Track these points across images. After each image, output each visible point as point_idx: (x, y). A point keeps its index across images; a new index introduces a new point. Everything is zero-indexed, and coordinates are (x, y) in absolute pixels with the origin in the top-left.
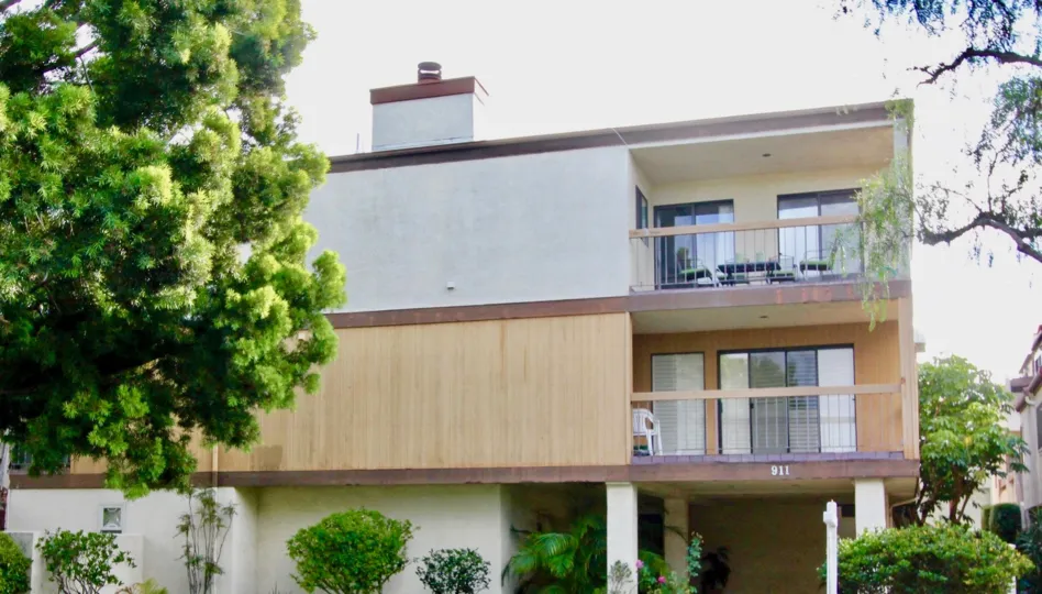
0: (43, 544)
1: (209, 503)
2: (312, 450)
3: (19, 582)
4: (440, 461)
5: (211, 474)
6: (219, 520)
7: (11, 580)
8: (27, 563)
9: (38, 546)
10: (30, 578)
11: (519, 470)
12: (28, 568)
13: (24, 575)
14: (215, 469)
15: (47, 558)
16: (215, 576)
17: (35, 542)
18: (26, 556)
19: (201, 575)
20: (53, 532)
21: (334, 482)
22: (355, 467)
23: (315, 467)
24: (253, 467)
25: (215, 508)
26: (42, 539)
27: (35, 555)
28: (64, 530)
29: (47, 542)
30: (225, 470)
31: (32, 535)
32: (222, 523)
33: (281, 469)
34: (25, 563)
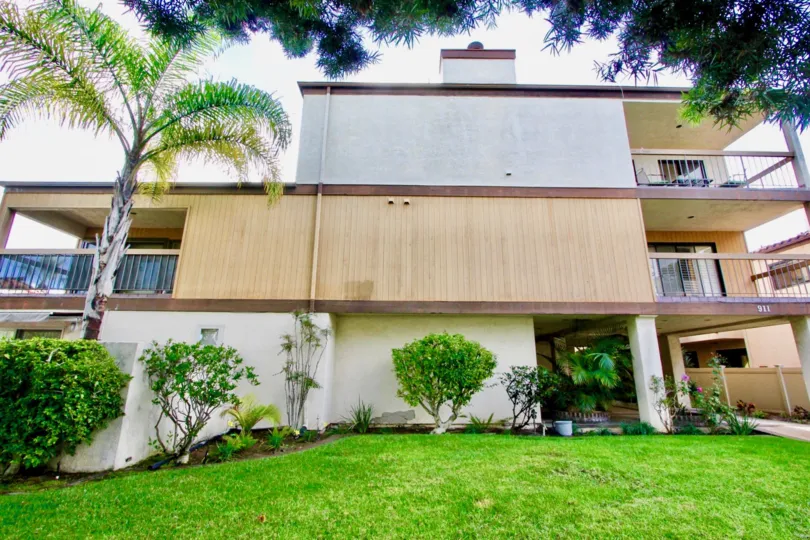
0: (148, 357)
1: (308, 324)
2: (400, 285)
3: (108, 405)
4: (510, 296)
5: (309, 302)
6: (318, 340)
7: (97, 404)
8: (123, 382)
9: (142, 359)
10: (124, 400)
11: (573, 305)
12: (124, 386)
13: (118, 396)
14: (313, 297)
15: (151, 374)
16: (311, 390)
17: (139, 354)
18: (124, 371)
19: (298, 389)
20: (162, 343)
21: (420, 311)
22: (438, 299)
23: (402, 298)
24: (347, 297)
25: (314, 329)
26: (148, 351)
27: (136, 371)
28: (176, 341)
29: (154, 354)
30: (321, 299)
31: (136, 345)
32: (320, 343)
33: (372, 299)
34: (121, 380)
